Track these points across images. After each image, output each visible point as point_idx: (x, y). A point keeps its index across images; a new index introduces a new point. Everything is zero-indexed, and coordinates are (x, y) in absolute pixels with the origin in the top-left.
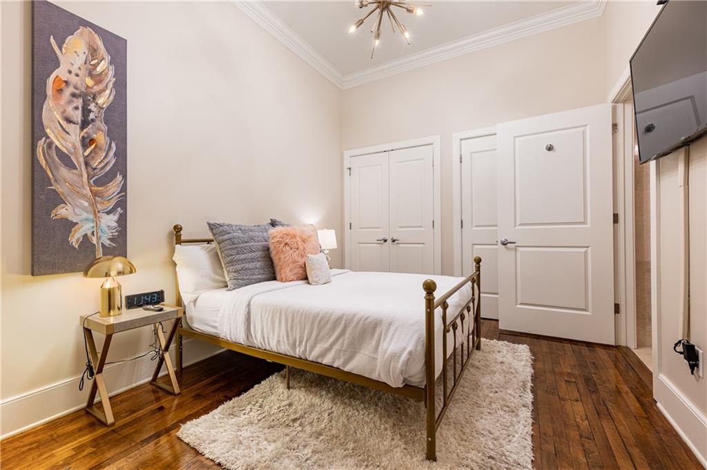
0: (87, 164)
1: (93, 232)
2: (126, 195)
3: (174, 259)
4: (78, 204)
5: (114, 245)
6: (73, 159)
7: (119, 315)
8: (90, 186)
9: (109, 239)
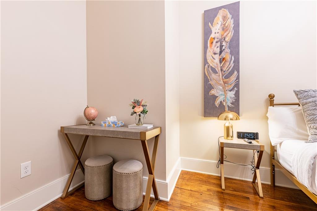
0: (221, 70)
1: (224, 100)
2: (239, 81)
3: (267, 115)
4: (218, 88)
5: (233, 106)
6: (216, 69)
7: (231, 139)
8: (223, 79)
9: (231, 103)
